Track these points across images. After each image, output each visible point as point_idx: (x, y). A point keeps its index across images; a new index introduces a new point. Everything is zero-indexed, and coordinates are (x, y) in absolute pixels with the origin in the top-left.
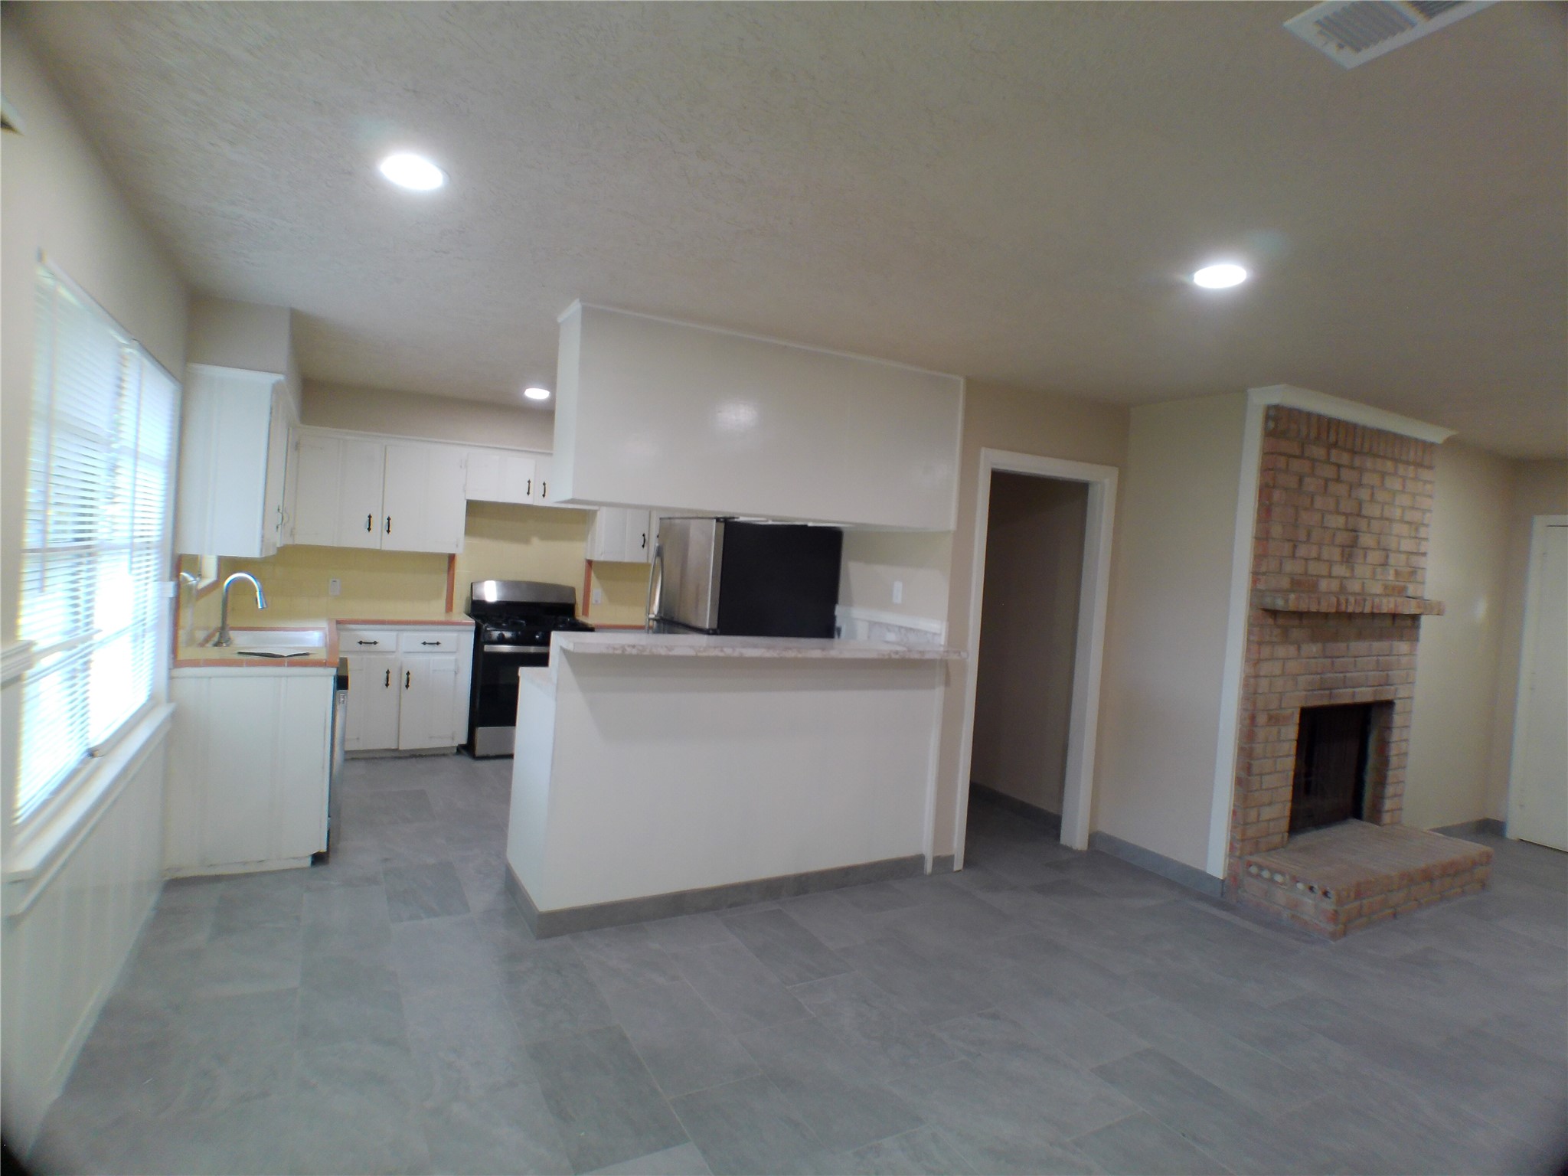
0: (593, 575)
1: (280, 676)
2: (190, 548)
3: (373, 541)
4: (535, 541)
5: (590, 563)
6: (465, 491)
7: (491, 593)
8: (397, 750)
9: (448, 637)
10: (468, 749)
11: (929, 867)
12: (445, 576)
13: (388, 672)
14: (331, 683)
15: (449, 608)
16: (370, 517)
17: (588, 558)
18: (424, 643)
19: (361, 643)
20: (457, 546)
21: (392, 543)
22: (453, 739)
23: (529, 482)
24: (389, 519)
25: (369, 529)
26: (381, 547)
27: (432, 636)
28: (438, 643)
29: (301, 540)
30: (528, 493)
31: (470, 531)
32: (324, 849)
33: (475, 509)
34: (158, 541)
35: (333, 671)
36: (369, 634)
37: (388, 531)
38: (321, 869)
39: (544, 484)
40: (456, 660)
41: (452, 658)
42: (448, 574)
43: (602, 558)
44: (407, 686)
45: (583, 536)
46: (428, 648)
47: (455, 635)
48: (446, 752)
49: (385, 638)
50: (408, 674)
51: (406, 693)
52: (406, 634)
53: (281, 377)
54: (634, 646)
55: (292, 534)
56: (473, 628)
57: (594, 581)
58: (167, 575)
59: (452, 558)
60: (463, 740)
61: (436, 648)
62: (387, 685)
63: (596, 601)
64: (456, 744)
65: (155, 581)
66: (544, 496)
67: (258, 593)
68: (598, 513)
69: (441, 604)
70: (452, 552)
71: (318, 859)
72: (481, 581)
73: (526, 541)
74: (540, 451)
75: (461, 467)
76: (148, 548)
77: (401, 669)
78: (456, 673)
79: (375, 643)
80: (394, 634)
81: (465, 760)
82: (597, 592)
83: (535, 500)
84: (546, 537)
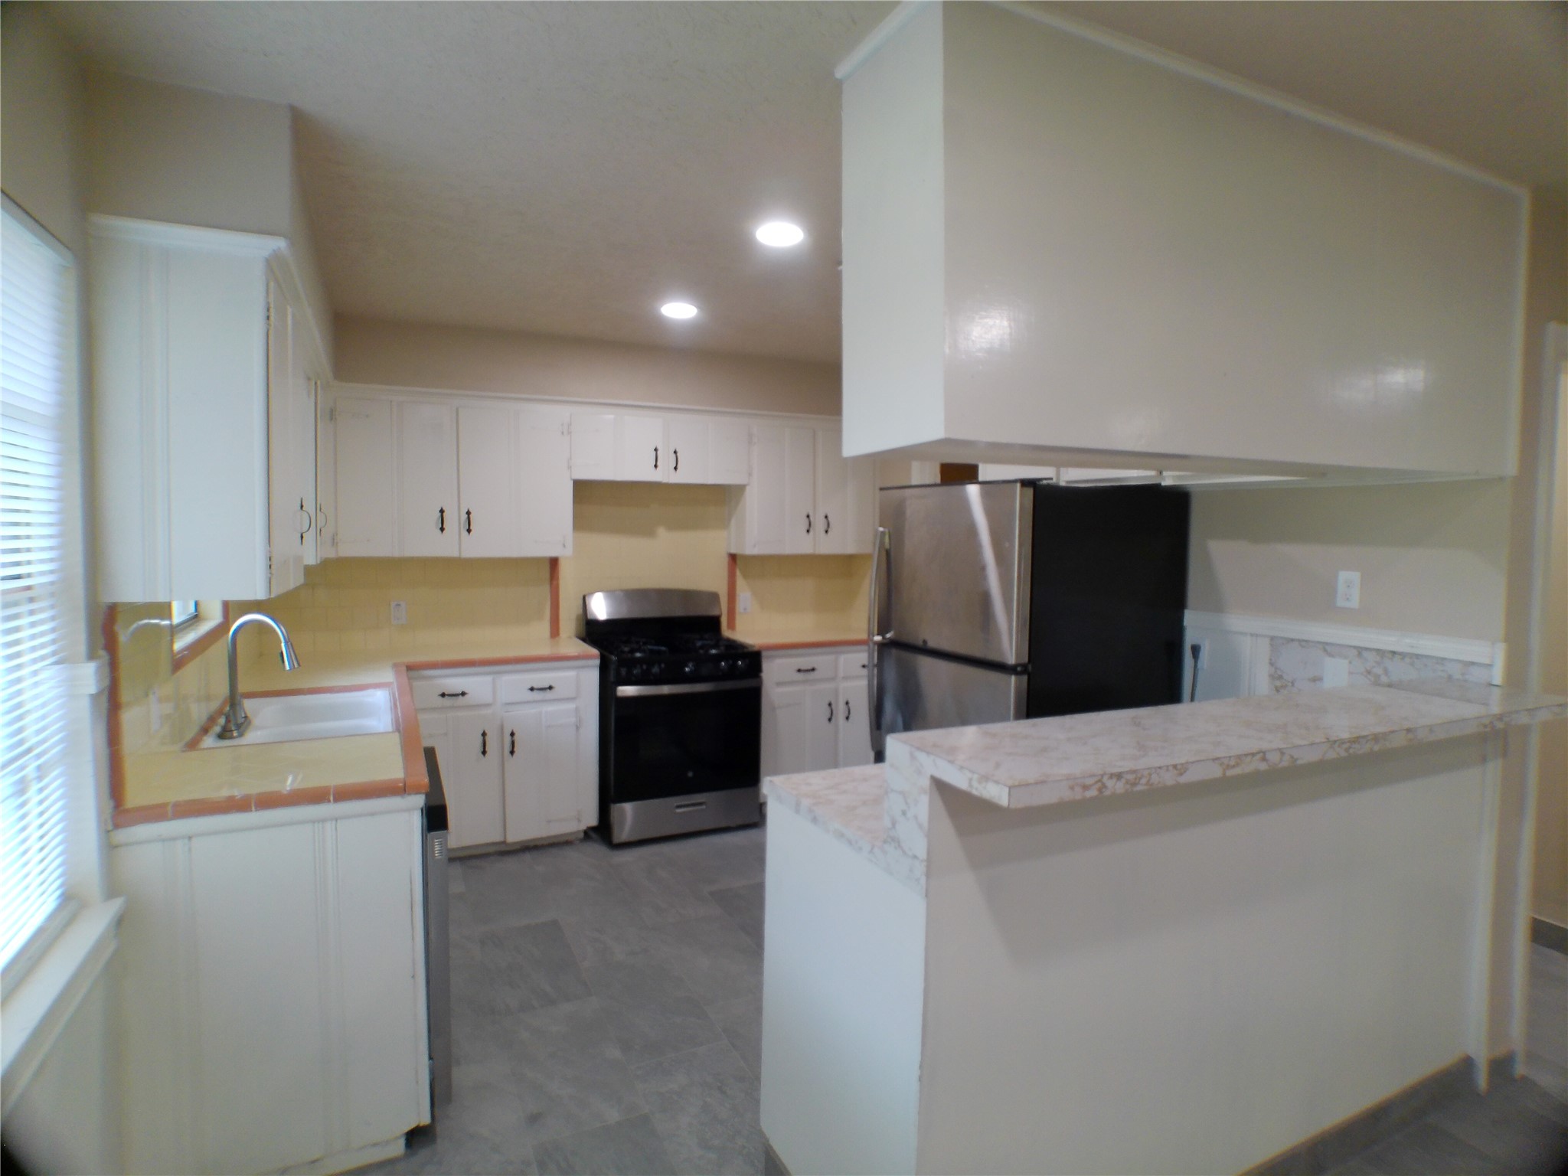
0: (738, 573)
1: (323, 821)
2: (129, 590)
3: (446, 546)
4: (662, 532)
5: (733, 558)
6: (570, 468)
7: (601, 608)
8: (504, 843)
9: (562, 677)
10: (602, 832)
11: (1482, 1080)
12: (545, 590)
13: (484, 734)
14: (416, 821)
15: (555, 632)
16: (442, 511)
17: (733, 551)
18: (532, 689)
19: (443, 695)
20: (564, 546)
21: (475, 547)
22: (579, 821)
23: (656, 450)
24: (468, 513)
25: (442, 529)
26: (460, 553)
27: (541, 678)
28: (550, 688)
29: (347, 550)
30: (656, 466)
31: (580, 523)
32: (426, 1120)
33: (584, 490)
34: (52, 583)
35: (419, 800)
36: (454, 682)
37: (469, 531)
38: (423, 1154)
39: (675, 452)
40: (577, 710)
41: (571, 706)
42: (551, 584)
43: (755, 551)
44: (512, 752)
45: (724, 523)
46: (536, 695)
47: (572, 674)
48: (569, 838)
49: (476, 684)
50: (512, 734)
51: (511, 762)
52: (506, 678)
53: (279, 244)
54: (1119, 776)
55: (334, 542)
56: (598, 662)
57: (740, 582)
58: (82, 648)
59: (554, 562)
60: (592, 819)
61: (548, 695)
62: (484, 752)
63: (745, 609)
64: (583, 827)
65: (56, 663)
66: (676, 468)
67: (283, 645)
68: (748, 488)
69: (545, 627)
70: (553, 554)
71: (417, 1137)
72: (592, 593)
73: (648, 532)
74: (667, 405)
75: (563, 433)
76: (31, 600)
77: (502, 728)
78: (578, 728)
79: (463, 694)
80: (489, 679)
81: (597, 849)
82: (745, 596)
83: (664, 475)
84: (678, 525)
